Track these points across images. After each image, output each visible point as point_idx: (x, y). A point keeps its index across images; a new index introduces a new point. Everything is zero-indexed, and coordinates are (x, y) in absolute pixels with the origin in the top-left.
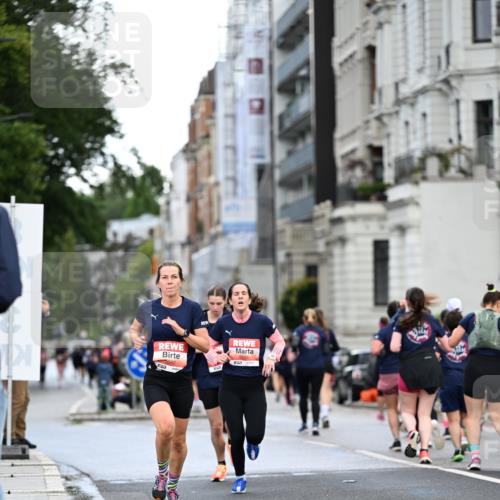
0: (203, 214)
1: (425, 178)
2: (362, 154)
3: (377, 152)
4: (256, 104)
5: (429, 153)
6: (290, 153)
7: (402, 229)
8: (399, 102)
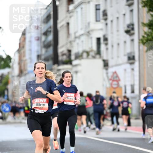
0: (22, 68)
1: (83, 58)
2: (66, 52)
3: (69, 51)
4: (37, 38)
5: (84, 51)
6: (46, 51)
7: (76, 72)
8: (76, 38)
